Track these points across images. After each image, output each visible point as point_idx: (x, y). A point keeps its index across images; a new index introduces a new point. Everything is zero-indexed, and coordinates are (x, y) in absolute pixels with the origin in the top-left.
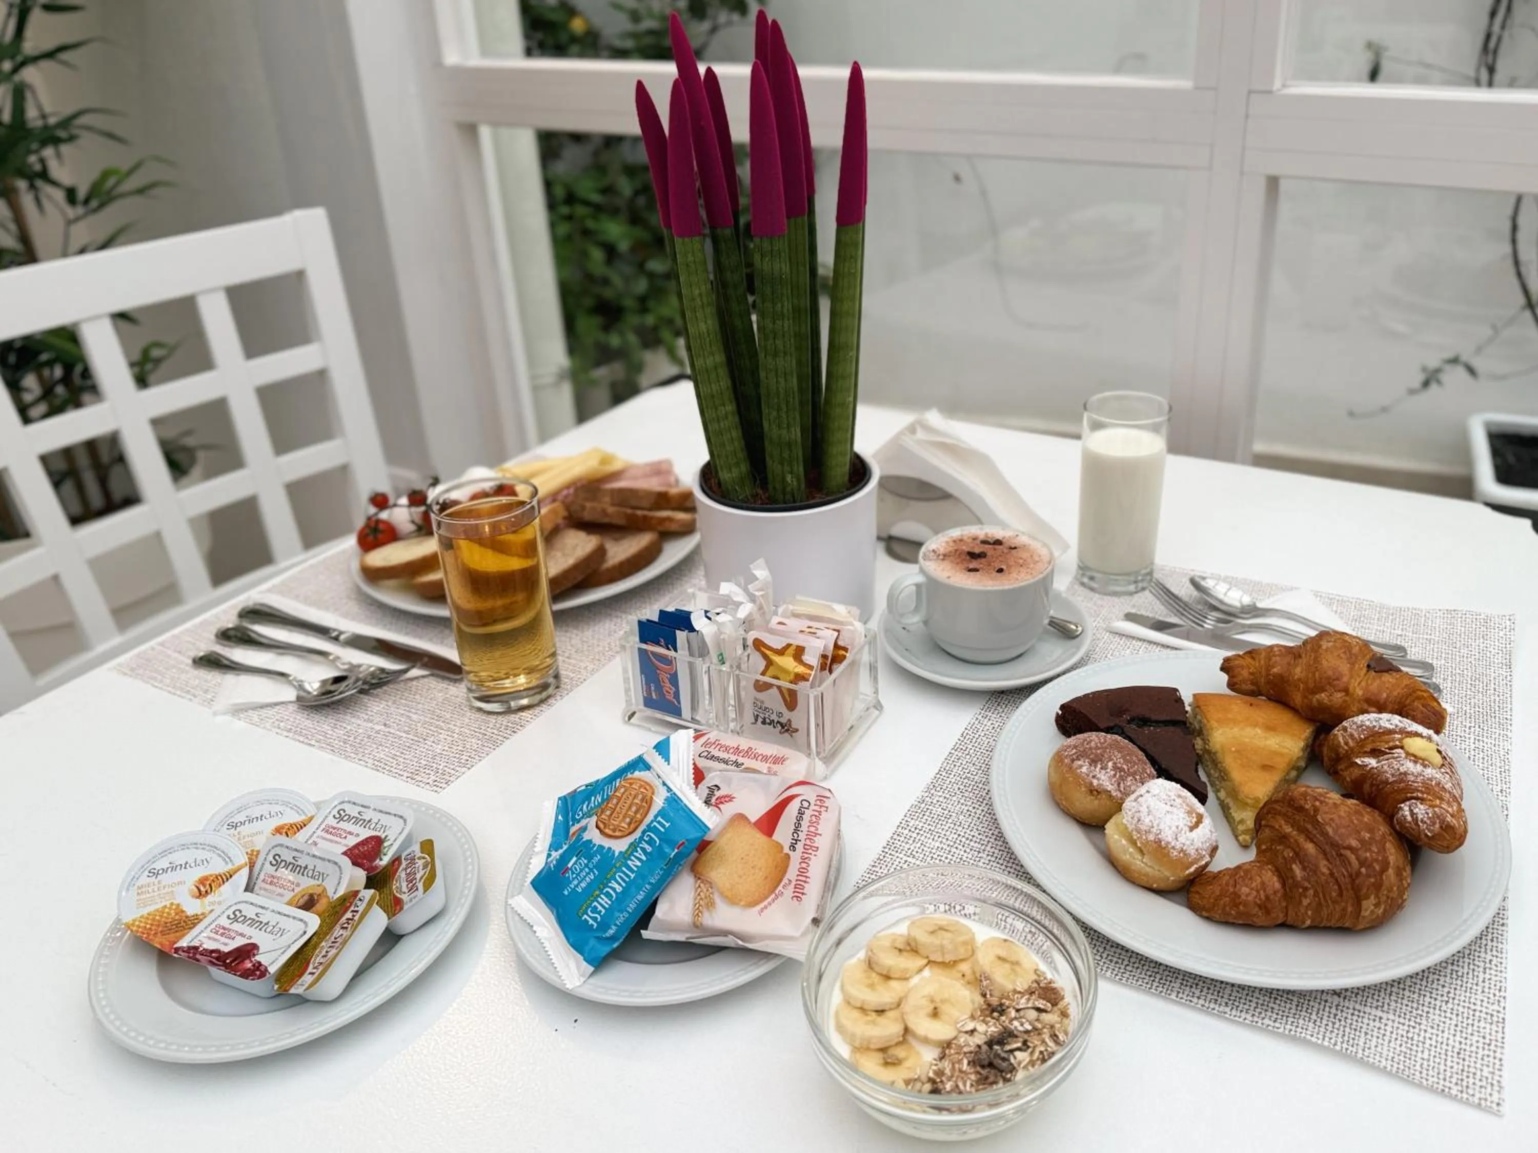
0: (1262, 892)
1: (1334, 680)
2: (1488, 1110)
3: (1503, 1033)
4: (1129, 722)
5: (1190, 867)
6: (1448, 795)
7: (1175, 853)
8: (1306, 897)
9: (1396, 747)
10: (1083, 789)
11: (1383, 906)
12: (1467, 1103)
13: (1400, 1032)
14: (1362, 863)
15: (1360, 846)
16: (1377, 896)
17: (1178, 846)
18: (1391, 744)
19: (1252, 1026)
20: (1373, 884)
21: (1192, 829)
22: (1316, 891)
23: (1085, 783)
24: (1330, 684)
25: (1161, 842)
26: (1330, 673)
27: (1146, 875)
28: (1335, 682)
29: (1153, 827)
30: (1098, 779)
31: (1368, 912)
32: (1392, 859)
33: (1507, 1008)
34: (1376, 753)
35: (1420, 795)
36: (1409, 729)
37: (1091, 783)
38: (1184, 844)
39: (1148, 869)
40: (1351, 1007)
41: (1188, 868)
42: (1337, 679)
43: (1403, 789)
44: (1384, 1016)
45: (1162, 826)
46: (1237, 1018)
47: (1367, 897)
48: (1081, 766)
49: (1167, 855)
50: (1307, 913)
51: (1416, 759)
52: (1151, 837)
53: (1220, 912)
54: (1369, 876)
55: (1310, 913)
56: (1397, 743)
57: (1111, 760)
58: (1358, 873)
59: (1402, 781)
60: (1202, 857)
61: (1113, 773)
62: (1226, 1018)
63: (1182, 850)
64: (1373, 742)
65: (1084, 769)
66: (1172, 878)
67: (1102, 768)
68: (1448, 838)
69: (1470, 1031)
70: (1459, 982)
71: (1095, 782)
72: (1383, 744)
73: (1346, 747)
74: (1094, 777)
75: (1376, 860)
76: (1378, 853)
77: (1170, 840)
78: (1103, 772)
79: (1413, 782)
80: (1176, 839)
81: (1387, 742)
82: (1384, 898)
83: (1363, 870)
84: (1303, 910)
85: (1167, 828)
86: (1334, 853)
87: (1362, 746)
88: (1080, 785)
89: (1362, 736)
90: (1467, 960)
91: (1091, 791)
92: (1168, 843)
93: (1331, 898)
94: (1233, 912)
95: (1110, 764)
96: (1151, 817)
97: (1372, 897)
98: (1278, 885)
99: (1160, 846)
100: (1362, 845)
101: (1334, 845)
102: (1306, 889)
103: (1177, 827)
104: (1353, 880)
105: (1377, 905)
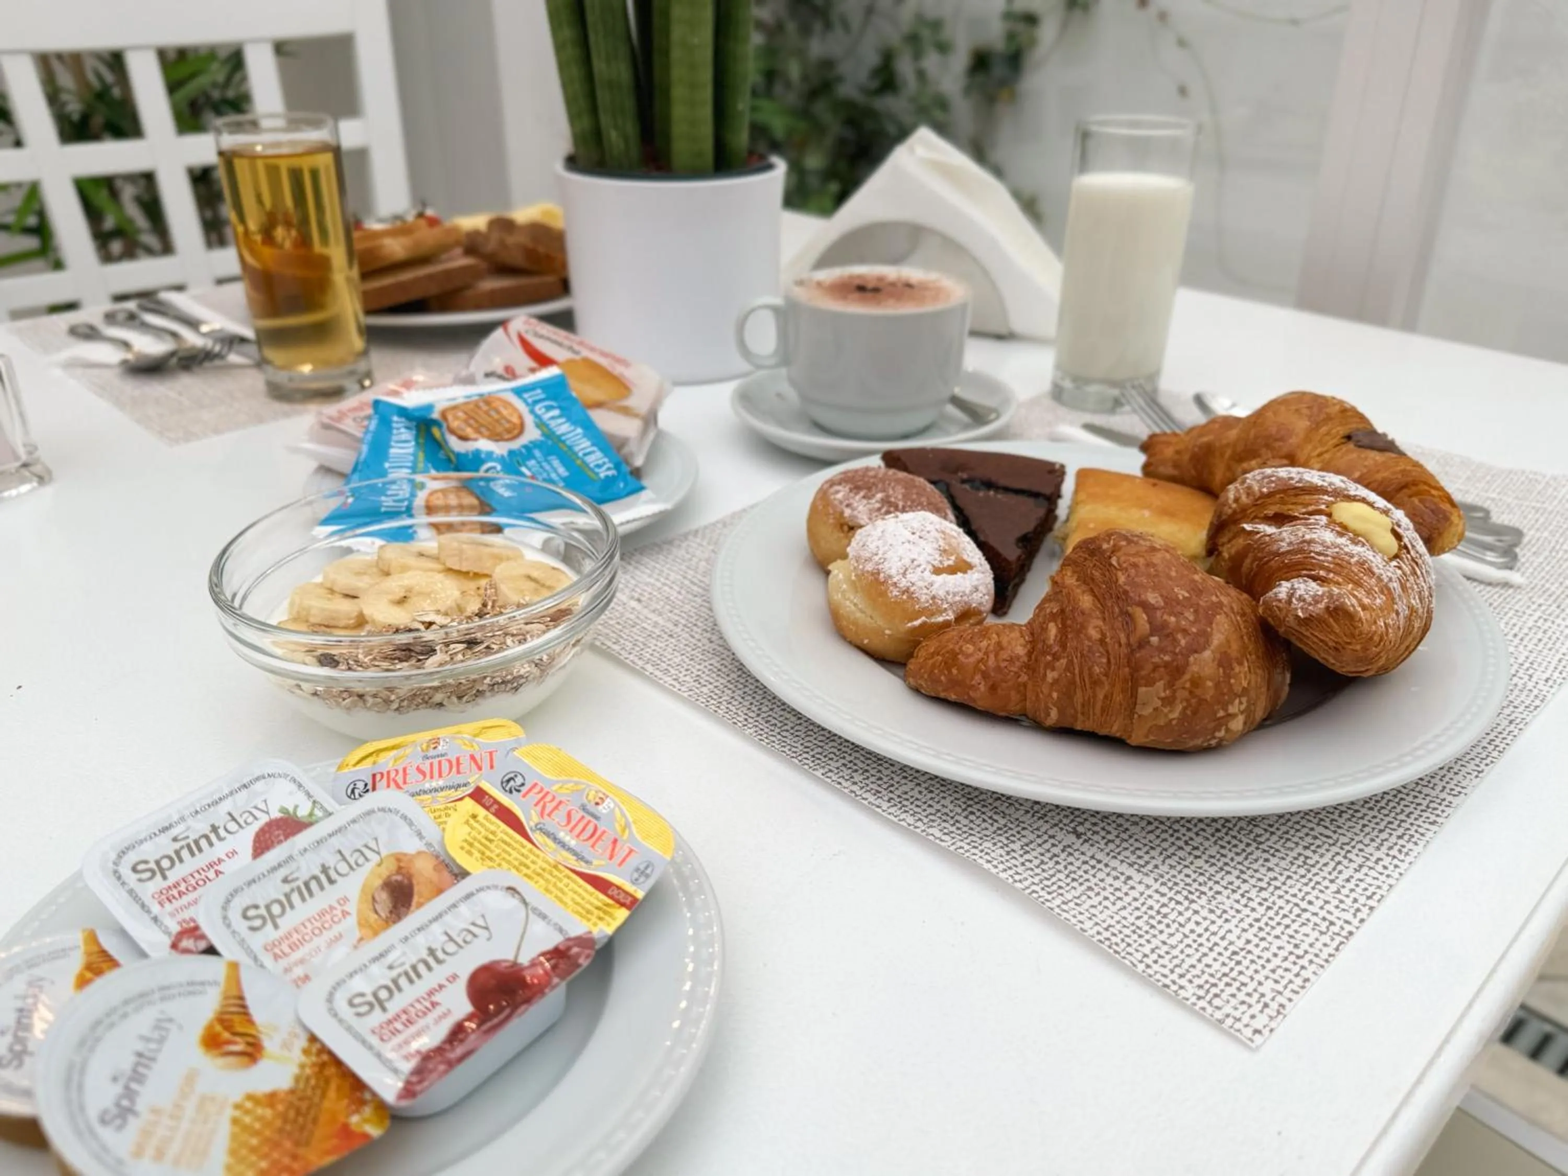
0: (992, 656)
1: (1276, 440)
2: (1233, 1035)
3: (1337, 949)
4: (964, 481)
5: (916, 619)
6: (1373, 581)
7: (895, 593)
8: (1053, 669)
9: (1320, 512)
10: (831, 521)
11: (1179, 708)
12: (1200, 1014)
13: (1150, 902)
14: (1157, 628)
15: (1162, 604)
16: (1170, 685)
17: (903, 583)
18: (1311, 508)
19: (908, 832)
20: (1166, 665)
21: (937, 571)
22: (1071, 662)
23: (835, 512)
24: (1267, 446)
25: (879, 573)
26: (1273, 430)
27: (855, 623)
28: (1277, 444)
29: (876, 554)
30: (853, 509)
31: (1150, 710)
32: (1217, 639)
33: (1366, 924)
34: (1280, 519)
35: (1322, 573)
36: (1352, 493)
37: (842, 513)
38: (913, 584)
39: (859, 615)
40: (1089, 854)
41: (911, 620)
42: (1281, 439)
43: (1299, 563)
44: (1137, 877)
45: (889, 555)
46: (891, 817)
47: (1150, 683)
48: (837, 492)
49: (883, 594)
50: (1050, 695)
51: (1343, 529)
52: (869, 567)
53: (926, 676)
54: (1161, 650)
55: (1055, 695)
56: (1323, 507)
57: (883, 491)
58: (1143, 643)
59: (1301, 551)
60: (941, 612)
61: (878, 505)
62: (877, 813)
63: (907, 591)
64: (1283, 502)
65: (840, 496)
66: (887, 632)
67: (864, 497)
68: (1337, 629)
69: (1278, 931)
70: (1302, 871)
71: (847, 512)
72: (1299, 507)
73: (1234, 506)
74: (848, 506)
75: (1185, 631)
76: (1193, 623)
77: (893, 572)
78: (865, 501)
79: (1319, 554)
80: (904, 574)
81: (1306, 505)
82: (1182, 694)
83: (1154, 640)
84: (1046, 691)
85: (897, 559)
86: (1117, 610)
87: (1264, 506)
88: (828, 514)
89: (1265, 490)
90: (1335, 849)
91: (842, 525)
92: (890, 577)
93: (1091, 675)
94: (943, 678)
95: (879, 496)
96: (880, 543)
97: (1160, 684)
98: (1020, 651)
99: (877, 580)
100: (1166, 603)
101: (1122, 597)
102: (1056, 657)
103: (913, 561)
104: (1132, 651)
105: (1168, 701)
